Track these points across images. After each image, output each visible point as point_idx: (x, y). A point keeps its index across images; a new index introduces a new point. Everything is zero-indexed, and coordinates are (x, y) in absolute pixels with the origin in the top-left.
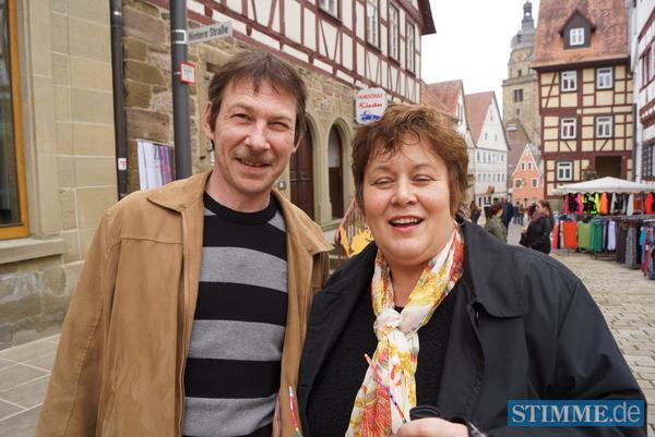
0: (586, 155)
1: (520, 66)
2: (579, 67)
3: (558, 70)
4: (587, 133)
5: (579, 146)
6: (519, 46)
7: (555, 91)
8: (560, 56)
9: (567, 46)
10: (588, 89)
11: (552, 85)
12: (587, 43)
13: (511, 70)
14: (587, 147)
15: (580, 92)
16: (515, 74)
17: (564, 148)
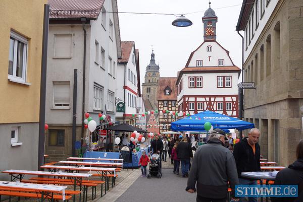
0: (169, 123)
1: (149, 78)
2: (168, 101)
3: (163, 101)
4: (170, 117)
5: (168, 120)
6: (149, 71)
7: (162, 106)
8: (164, 97)
9: (165, 95)
10: (170, 106)
11: (161, 104)
12: (170, 94)
13: (146, 79)
14: (170, 121)
15: (168, 106)
16: (148, 82)
17: (164, 121)
